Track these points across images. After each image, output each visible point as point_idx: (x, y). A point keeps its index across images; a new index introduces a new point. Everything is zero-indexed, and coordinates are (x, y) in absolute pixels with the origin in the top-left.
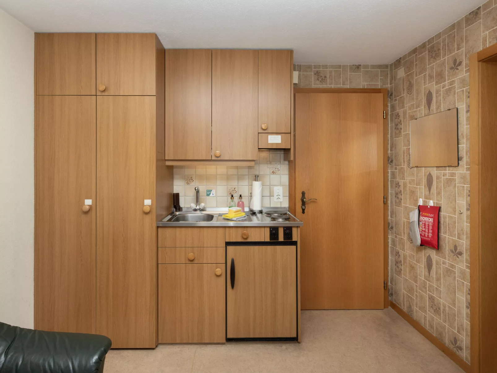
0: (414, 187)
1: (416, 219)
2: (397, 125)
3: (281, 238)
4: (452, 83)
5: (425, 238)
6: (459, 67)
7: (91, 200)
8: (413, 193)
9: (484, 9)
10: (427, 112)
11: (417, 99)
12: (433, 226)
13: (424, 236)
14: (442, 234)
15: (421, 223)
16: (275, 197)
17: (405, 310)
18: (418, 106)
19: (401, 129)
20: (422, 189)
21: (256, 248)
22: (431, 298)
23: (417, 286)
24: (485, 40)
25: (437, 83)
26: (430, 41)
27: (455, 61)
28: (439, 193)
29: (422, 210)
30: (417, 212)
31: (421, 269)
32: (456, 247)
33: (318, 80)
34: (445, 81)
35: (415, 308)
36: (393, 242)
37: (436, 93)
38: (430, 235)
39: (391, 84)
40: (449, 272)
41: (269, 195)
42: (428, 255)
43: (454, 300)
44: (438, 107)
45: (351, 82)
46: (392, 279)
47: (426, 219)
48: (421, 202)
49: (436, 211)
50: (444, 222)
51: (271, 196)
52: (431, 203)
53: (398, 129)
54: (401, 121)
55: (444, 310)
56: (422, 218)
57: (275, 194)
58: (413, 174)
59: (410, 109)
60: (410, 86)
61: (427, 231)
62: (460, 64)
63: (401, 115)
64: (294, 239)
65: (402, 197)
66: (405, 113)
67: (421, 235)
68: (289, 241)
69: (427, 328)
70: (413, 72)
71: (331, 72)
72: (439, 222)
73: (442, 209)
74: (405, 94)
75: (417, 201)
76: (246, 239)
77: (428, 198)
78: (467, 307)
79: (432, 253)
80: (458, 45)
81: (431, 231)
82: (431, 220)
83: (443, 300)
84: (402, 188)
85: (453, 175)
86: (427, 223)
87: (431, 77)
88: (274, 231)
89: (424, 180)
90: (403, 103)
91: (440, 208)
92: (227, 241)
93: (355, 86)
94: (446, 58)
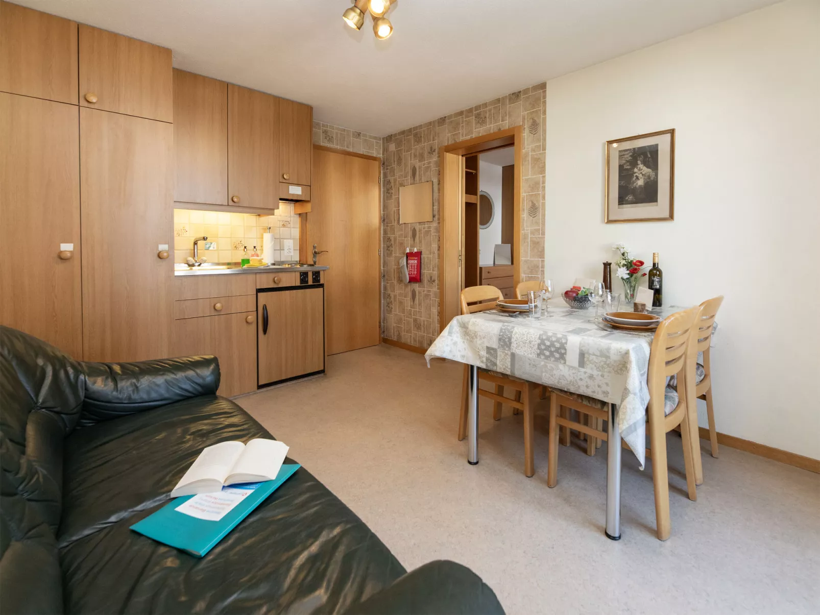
0: (402, 240)
1: (405, 263)
2: (388, 190)
3: (310, 282)
4: (429, 163)
5: (411, 276)
6: (434, 153)
7: (72, 244)
8: (401, 244)
9: (448, 119)
10: (412, 181)
11: (405, 170)
12: (417, 266)
13: (411, 274)
14: (423, 271)
15: (409, 266)
16: (286, 251)
17: (395, 339)
18: (406, 177)
19: (392, 193)
20: (409, 240)
21: (287, 292)
22: (415, 320)
23: (404, 316)
24: (448, 140)
25: (420, 161)
26: (415, 128)
27: (431, 148)
28: (420, 242)
29: (409, 256)
30: (405, 258)
31: (408, 301)
32: (431, 277)
33: (326, 138)
34: (425, 161)
35: (403, 334)
36: (385, 288)
37: (419, 169)
38: (415, 272)
39: (383, 154)
40: (427, 296)
41: (279, 249)
42: (412, 289)
43: (430, 315)
44: (420, 179)
45: (353, 147)
46: (384, 318)
47: (412, 261)
48: (408, 251)
49: (418, 255)
50: (424, 262)
51: (281, 249)
52: (415, 250)
53: (389, 193)
54: (392, 187)
55: (424, 324)
56: (409, 261)
57: (286, 248)
58: (402, 230)
59: (399, 178)
60: (400, 160)
61: (413, 270)
62: (434, 151)
63: (392, 181)
64: (322, 282)
65: (393, 249)
66: (395, 180)
67: (409, 274)
68: (317, 284)
69: (413, 344)
70: (402, 149)
71: (337, 134)
72: (421, 263)
73: (423, 253)
74: (395, 166)
75: (405, 250)
76: (278, 284)
77: (413, 246)
78: (438, 315)
79: (416, 286)
80: (433, 138)
81: (415, 270)
82: (416, 261)
83: (423, 318)
84: (392, 242)
85: (429, 227)
86: (413, 265)
87: (415, 156)
88: (304, 275)
89: (410, 234)
90: (394, 172)
91: (421, 252)
92: (258, 287)
93: (356, 150)
94: (425, 145)
